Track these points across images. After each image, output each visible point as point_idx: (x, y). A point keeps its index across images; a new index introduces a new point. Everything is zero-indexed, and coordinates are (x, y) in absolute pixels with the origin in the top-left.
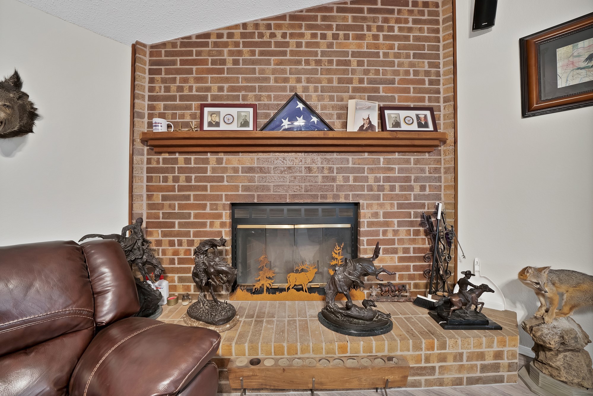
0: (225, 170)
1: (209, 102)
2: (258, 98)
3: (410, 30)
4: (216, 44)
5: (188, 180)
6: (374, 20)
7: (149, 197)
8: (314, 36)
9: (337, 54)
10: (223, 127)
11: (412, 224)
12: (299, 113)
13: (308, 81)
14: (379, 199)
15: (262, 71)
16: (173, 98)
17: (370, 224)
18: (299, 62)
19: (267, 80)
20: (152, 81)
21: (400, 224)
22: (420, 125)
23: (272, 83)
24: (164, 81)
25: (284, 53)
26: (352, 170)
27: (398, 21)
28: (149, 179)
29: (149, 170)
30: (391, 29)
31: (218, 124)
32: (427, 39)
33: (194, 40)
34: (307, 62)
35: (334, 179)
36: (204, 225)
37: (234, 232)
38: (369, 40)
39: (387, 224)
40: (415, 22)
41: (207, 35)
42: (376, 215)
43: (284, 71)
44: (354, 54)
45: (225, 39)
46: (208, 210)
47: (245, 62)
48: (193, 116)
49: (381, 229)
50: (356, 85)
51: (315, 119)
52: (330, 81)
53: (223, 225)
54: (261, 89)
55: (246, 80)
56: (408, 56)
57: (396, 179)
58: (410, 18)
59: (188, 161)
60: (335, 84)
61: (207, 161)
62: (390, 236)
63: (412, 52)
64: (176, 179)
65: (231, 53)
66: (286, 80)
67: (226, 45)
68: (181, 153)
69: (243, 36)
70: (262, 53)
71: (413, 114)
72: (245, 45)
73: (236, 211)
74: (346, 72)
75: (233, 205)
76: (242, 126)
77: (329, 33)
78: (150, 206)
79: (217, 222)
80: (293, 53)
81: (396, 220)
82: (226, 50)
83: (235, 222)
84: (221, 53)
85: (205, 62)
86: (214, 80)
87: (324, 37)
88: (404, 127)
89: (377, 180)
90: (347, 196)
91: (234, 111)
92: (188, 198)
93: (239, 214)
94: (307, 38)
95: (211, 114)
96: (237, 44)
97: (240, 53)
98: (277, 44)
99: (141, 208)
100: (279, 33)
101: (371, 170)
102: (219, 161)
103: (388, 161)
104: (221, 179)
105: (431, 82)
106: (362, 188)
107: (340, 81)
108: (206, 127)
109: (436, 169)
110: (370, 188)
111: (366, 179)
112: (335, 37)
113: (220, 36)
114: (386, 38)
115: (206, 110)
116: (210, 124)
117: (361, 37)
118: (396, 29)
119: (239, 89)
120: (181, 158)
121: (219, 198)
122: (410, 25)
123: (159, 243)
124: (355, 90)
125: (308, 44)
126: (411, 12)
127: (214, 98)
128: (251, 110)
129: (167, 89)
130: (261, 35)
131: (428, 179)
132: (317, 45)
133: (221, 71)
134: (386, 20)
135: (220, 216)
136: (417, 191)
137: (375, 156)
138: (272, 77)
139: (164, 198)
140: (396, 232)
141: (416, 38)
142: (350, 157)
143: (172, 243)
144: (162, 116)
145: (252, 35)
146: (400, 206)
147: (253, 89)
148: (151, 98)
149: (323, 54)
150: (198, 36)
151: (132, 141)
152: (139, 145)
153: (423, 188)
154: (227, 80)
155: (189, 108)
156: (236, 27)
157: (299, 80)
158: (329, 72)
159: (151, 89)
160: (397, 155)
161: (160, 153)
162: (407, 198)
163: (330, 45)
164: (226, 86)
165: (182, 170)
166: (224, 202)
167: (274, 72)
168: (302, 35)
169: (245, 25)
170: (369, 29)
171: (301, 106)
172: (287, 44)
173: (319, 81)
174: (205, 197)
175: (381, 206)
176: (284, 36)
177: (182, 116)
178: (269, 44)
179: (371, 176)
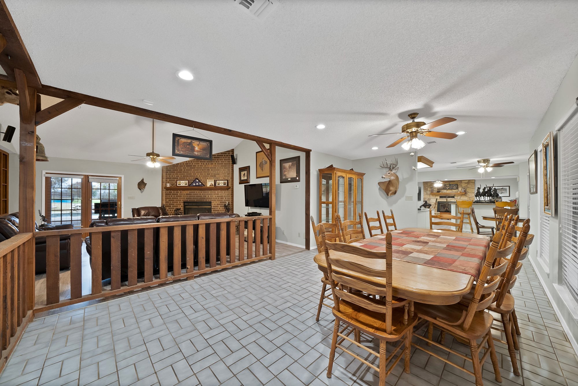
0: (182, 194)
1: (179, 179)
2: (189, 178)
3: (223, 162)
4: (180, 166)
5: (174, 196)
6: (215, 160)
7: (166, 200)
8: (202, 164)
9: (206, 168)
10: (181, 185)
11: (222, 206)
12: (197, 182)
13: (200, 174)
14: (216, 201)
15: (190, 172)
16: (171, 178)
17: (214, 206)
18: (198, 170)
19: (191, 174)
20: (166, 174)
21: (220, 206)
22: (224, 184)
23: (192, 175)
24: (169, 174)
25: (195, 168)
26: (210, 194)
27: (220, 160)
28: (166, 196)
29: (166, 194)
30: (219, 162)
31: (180, 184)
32: (227, 164)
33: (175, 165)
34: (200, 170)
35: (206, 196)
36: (177, 206)
37: (185, 208)
38: (214, 164)
39: (217, 206)
40: (224, 160)
41: (178, 164)
42: (215, 204)
43: (195, 172)
44: (210, 168)
45: (182, 165)
46: (178, 203)
47: (186, 170)
48: (175, 182)
49: (216, 208)
50: (211, 175)
51: (200, 183)
52: (205, 174)
53: (181, 206)
54: (190, 176)
55: (187, 174)
56: (223, 168)
57: (219, 196)
58: (223, 159)
59: (174, 192)
60: (206, 175)
61: (178, 192)
62: (218, 209)
63: (223, 167)
64: (171, 196)
65: (183, 168)
66: (195, 174)
67: (182, 166)
68: (172, 191)
69: (186, 164)
70: (190, 168)
71: (223, 181)
72: (187, 166)
73: (185, 203)
74: (208, 172)
75: (184, 202)
76: (185, 185)
77: (205, 163)
78: (166, 202)
79: (180, 206)
80: (197, 168)
81: (219, 206)
82: (182, 167)
83: (185, 206)
84: (181, 168)
85: (178, 170)
86: (180, 174)
87: (204, 164)
88: (220, 185)
89: (215, 196)
90: (209, 200)
91: (184, 181)
92: (174, 200)
93: (186, 204)
94: (200, 164)
95: (179, 182)
96: (185, 166)
97: (185, 168)
98: (194, 166)
99: (164, 203)
100: (194, 163)
101: (214, 194)
102: (181, 192)
103: (218, 192)
104: (181, 196)
105: (228, 174)
106: (212, 198)
107: (207, 174)
108: (178, 185)
109: (229, 194)
110: (214, 198)
111: (213, 196)
112: (206, 164)
113: (181, 164)
114: (218, 164)
115: (178, 181)
116: (179, 184)
117: (212, 164)
118: (220, 162)
119: (185, 176)
120: (173, 191)
121: (181, 200)
122: (223, 161)
123: (168, 210)
124: (211, 176)
125: (200, 166)
126: (224, 157)
127: (180, 178)
128: (187, 181)
129: (170, 176)
130: (190, 164)
131: (227, 196)
132: (202, 166)
133: (181, 172)
134: (218, 160)
135: (181, 204)
136: (224, 199)
137: (215, 191)
138: (192, 173)
139: (169, 200)
140: (219, 208)
141: (225, 164)
142: (209, 191)
143: (171, 210)
144: (168, 182)
145: (188, 164)
146: (220, 202)
147: (188, 176)
148: (166, 178)
149: (204, 168)
150: (176, 164)
151: (162, 188)
152: (163, 189)
153: (226, 198)
154: (182, 174)
155: (174, 180)
156: (184, 162)
157: (198, 174)
158: (205, 172)
159: (166, 176)
160: (220, 191)
161: (168, 191)
162: (222, 200)
163: (205, 166)
164: (182, 175)
165: (173, 194)
166: (182, 201)
167: (193, 172)
168: (199, 164)
169: (186, 162)
170: (214, 162)
171: (197, 181)
172: (196, 166)
173: (203, 174)
174: (178, 200)
175: (216, 202)
176: (195, 164)
177: (173, 182)
178: (191, 166)
179: (214, 196)
